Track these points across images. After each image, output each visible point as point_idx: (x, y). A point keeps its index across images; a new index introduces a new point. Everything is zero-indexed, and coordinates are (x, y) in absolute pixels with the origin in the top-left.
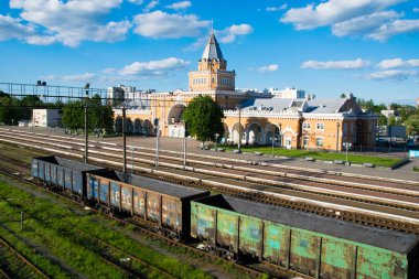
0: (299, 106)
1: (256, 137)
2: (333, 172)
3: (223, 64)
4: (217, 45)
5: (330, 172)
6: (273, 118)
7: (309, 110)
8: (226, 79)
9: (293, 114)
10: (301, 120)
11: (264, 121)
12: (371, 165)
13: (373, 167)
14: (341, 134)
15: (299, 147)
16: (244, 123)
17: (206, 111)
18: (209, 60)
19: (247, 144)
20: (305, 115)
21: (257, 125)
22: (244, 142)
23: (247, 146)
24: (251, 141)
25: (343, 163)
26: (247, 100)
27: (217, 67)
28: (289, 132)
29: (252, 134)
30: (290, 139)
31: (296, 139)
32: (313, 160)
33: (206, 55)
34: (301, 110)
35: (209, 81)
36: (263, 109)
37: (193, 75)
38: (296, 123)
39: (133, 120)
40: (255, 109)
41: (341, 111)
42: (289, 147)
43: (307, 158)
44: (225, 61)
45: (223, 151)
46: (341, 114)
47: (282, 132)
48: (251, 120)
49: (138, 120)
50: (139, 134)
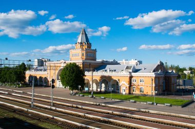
0: (130, 69)
1: (106, 87)
2: (144, 110)
3: (89, 45)
4: (86, 35)
5: (142, 110)
6: (115, 76)
7: (136, 71)
8: (91, 54)
9: (126, 74)
10: (131, 77)
11: (110, 78)
12: (169, 105)
13: (171, 106)
14: (154, 85)
15: (130, 93)
16: (98, 79)
17: (73, 73)
18: (81, 43)
19: (101, 91)
20: (133, 74)
21: (106, 80)
22: (99, 90)
23: (101, 93)
24: (103, 89)
25: (153, 104)
26: (102, 66)
27: (85, 47)
28: (124, 84)
29: (103, 85)
30: (125, 88)
31: (128, 88)
32: (135, 102)
33: (79, 41)
34: (131, 71)
35: (80, 55)
36: (110, 71)
37: (72, 52)
38: (128, 79)
39: (38, 77)
40: (106, 71)
41: (154, 71)
42: (124, 93)
43: (131, 101)
44: (91, 44)
45: (83, 96)
46: (153, 73)
47: (120, 84)
48: (102, 77)
49: (40, 77)
50: (41, 86)
